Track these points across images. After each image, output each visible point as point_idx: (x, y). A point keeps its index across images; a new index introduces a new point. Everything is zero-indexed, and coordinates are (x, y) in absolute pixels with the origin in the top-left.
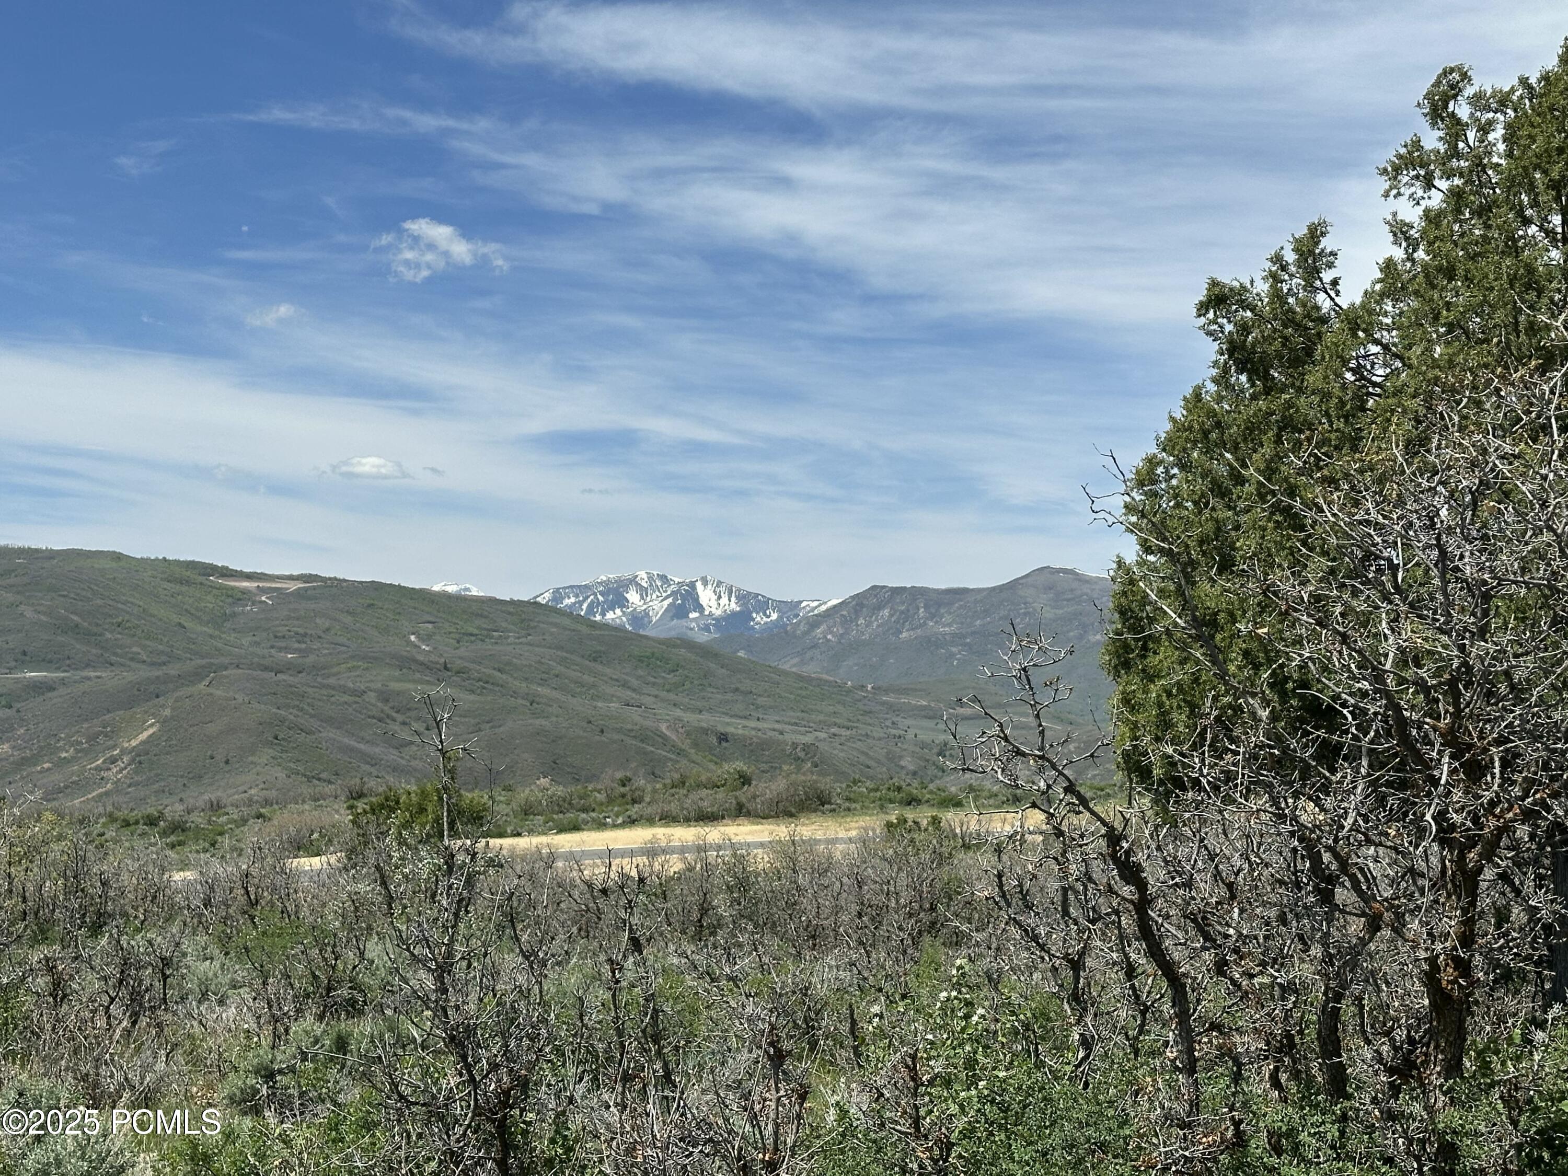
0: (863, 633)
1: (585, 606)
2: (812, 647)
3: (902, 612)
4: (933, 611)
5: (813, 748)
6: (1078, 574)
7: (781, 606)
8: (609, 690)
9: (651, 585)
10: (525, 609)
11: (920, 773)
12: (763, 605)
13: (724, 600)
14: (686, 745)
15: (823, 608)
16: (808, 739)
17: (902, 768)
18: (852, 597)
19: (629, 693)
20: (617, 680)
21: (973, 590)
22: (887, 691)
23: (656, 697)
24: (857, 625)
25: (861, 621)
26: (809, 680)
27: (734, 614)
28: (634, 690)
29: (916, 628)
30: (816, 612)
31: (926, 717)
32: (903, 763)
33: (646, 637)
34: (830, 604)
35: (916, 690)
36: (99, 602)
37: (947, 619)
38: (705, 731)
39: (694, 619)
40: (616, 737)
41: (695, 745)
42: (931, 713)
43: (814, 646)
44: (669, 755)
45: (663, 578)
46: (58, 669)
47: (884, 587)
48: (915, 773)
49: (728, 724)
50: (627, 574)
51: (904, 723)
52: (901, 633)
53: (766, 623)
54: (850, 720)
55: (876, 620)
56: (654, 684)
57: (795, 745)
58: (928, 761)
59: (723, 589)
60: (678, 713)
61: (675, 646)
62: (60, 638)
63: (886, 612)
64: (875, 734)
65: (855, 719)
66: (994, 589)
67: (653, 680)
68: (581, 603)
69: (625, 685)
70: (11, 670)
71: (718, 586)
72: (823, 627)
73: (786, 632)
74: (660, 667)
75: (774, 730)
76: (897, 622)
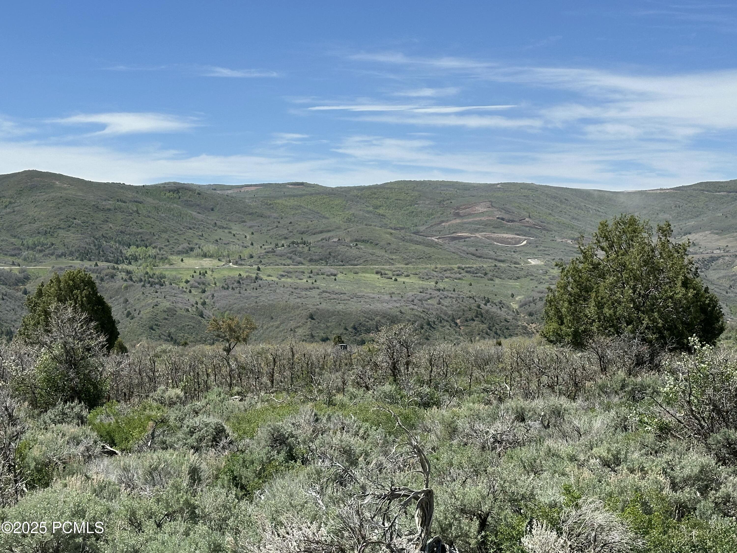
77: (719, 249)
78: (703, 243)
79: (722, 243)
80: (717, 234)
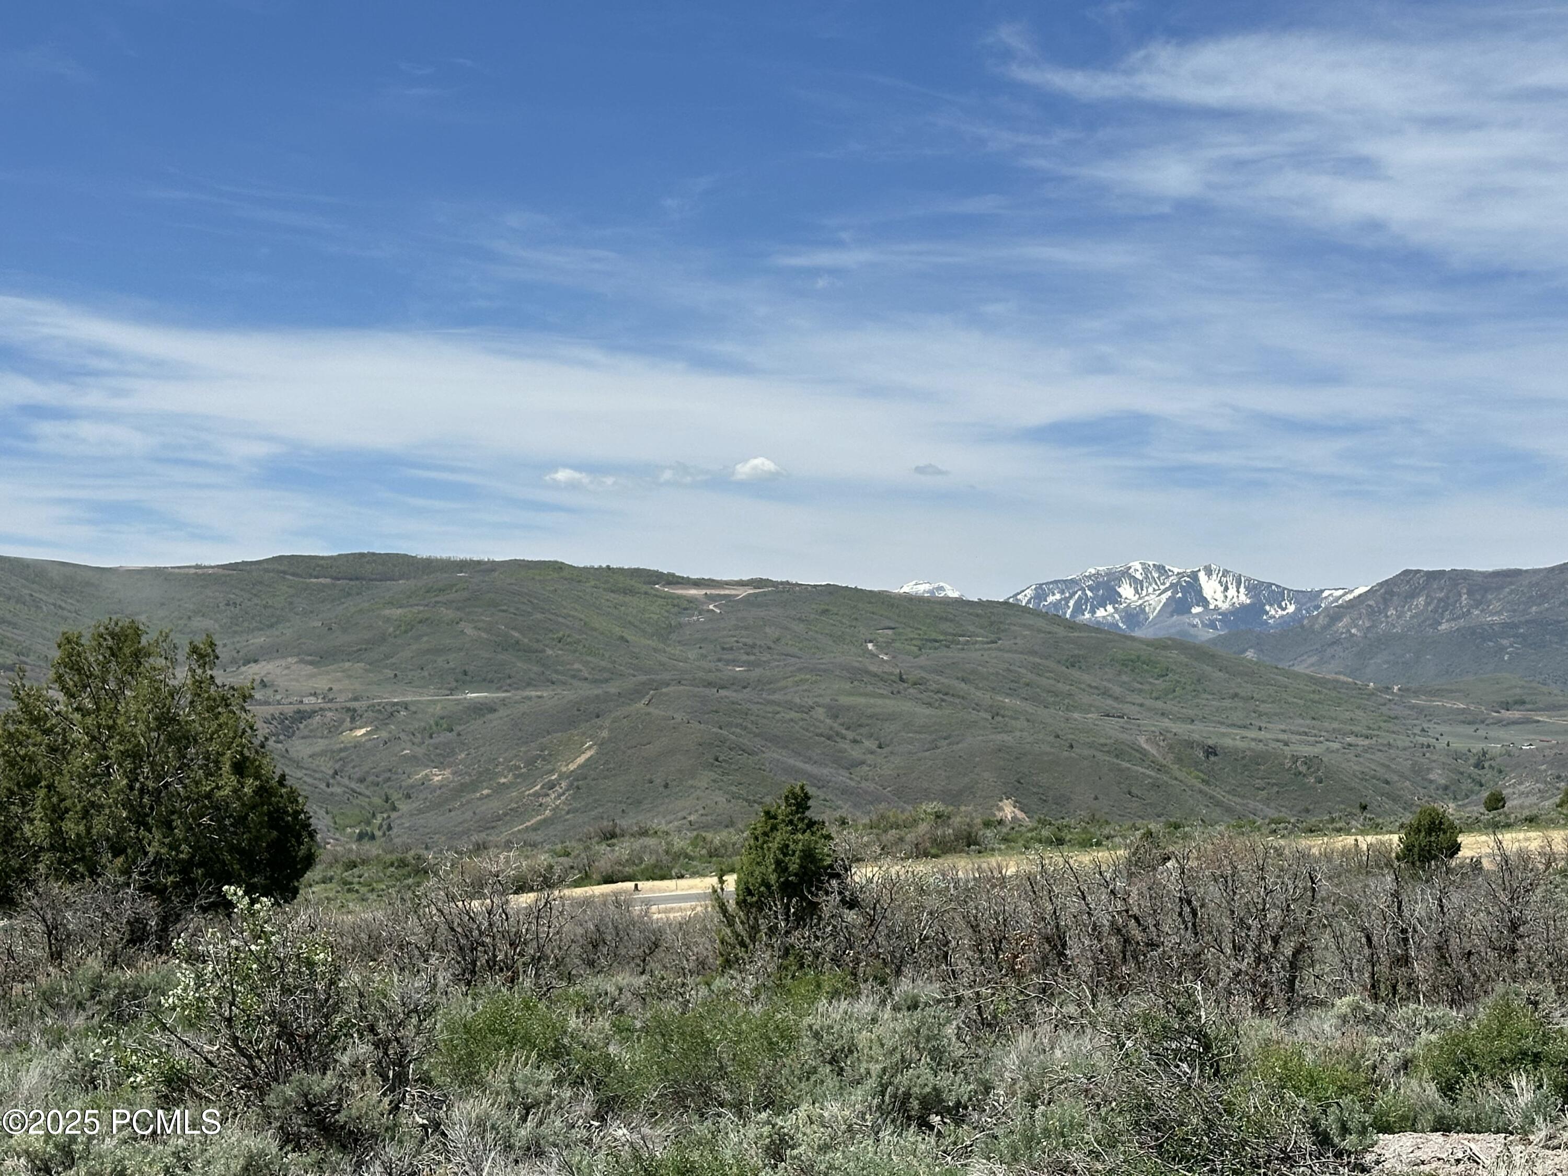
0: (1394, 627)
1: (1071, 603)
2: (1334, 643)
3: (1440, 600)
4: (1479, 597)
5: (1316, 761)
7: (1299, 596)
8: (1086, 699)
9: (1147, 577)
10: (995, 610)
11: (1452, 788)
12: (1278, 595)
13: (1232, 592)
14: (1168, 761)
15: (1349, 597)
16: (1317, 750)
17: (1431, 781)
18: (1381, 585)
19: (1110, 702)
20: (1096, 688)
21: (1527, 571)
22: (1416, 693)
23: (1141, 705)
24: (1387, 617)
25: (1391, 612)
26: (1323, 682)
27: (1243, 607)
28: (1116, 699)
29: (1459, 618)
30: (1340, 602)
31: (1464, 722)
32: (1431, 776)
33: (1133, 639)
34: (1357, 593)
35: (1452, 691)
36: (539, 616)
37: (1496, 605)
38: (1190, 744)
39: (1198, 614)
40: (1087, 752)
41: (1179, 760)
42: (1470, 718)
43: (1336, 642)
44: (1148, 772)
45: (1161, 569)
46: (499, 689)
47: (1418, 571)
48: (1446, 788)
49: (1224, 735)
50: (1119, 567)
51: (1435, 729)
52: (1440, 624)
53: (1282, 616)
54: (1369, 728)
55: (1410, 610)
56: (1141, 691)
57: (1295, 759)
58: (1462, 773)
59: (1230, 579)
60: (1166, 723)
61: (1165, 647)
62: (500, 657)
63: (1421, 600)
64: (1400, 744)
65: (1375, 727)
66: (1552, 569)
67: (1140, 686)
68: (1067, 600)
69: (1106, 693)
70: (452, 691)
71: (1223, 575)
72: (1346, 620)
73: (1302, 627)
74: (1146, 671)
75: (1278, 741)
76: (1435, 611)
77: (315, 694)
78: (281, 683)
79: (322, 684)
80: (311, 663)
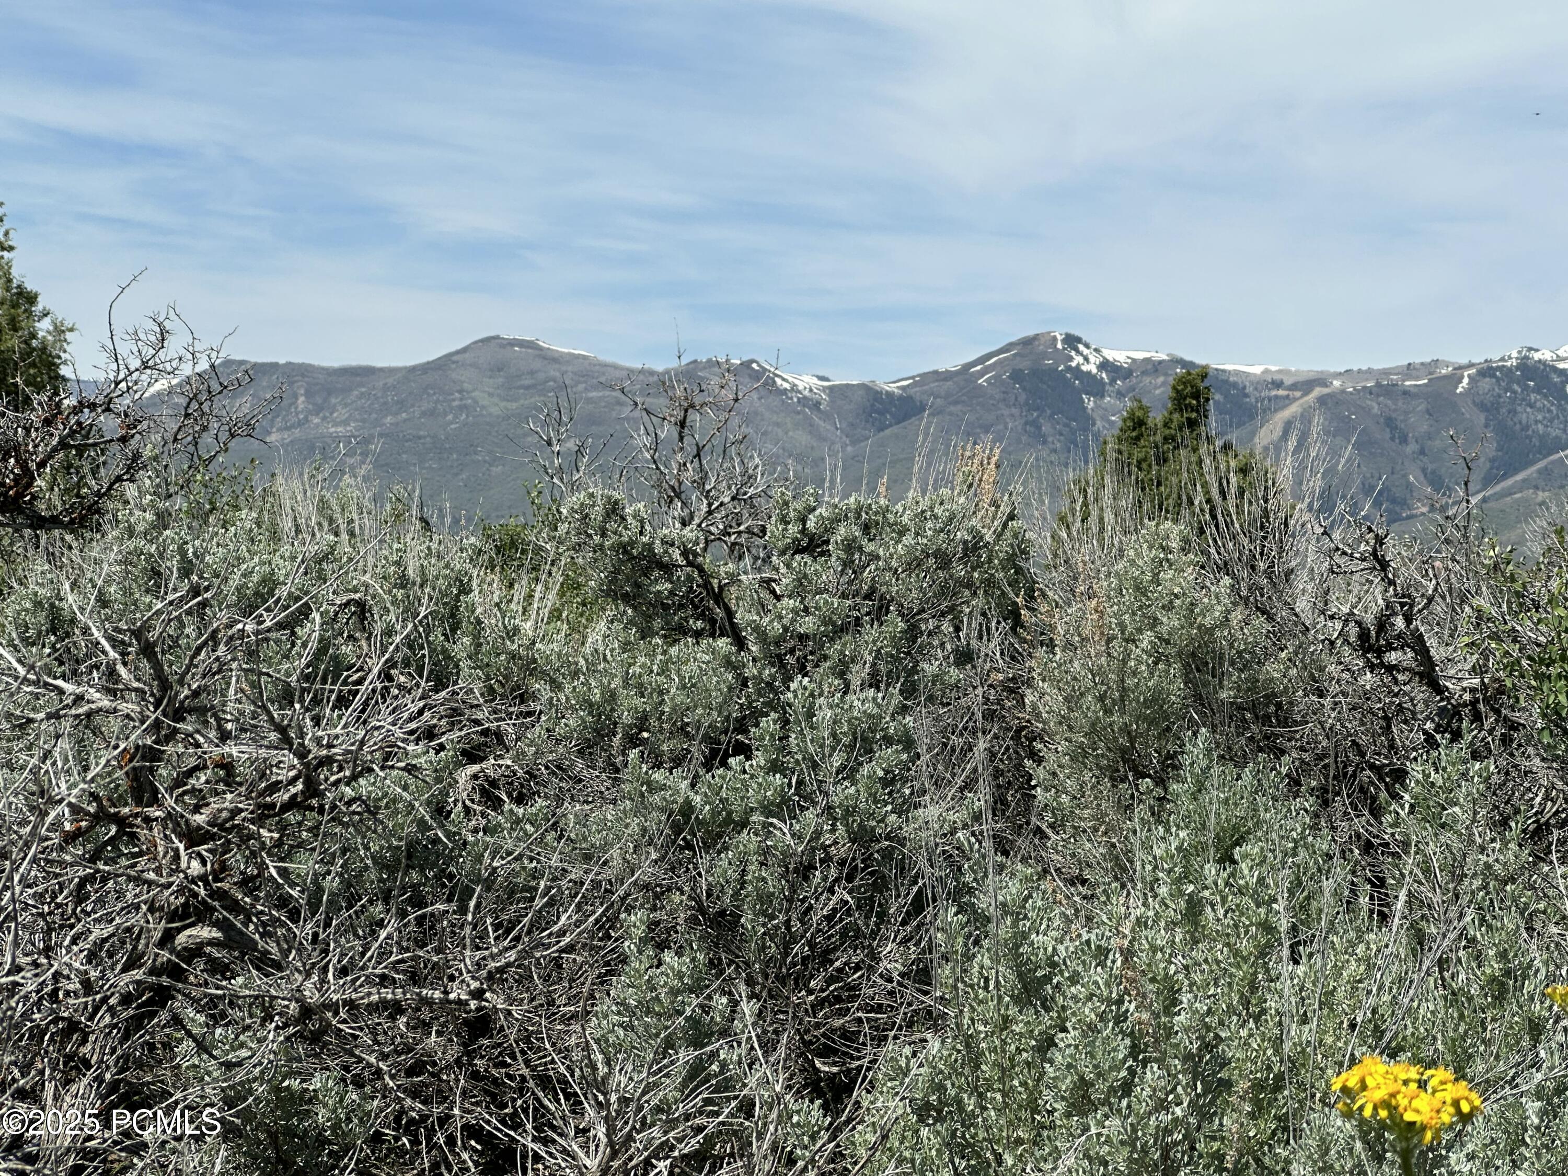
6: (541, 349)
